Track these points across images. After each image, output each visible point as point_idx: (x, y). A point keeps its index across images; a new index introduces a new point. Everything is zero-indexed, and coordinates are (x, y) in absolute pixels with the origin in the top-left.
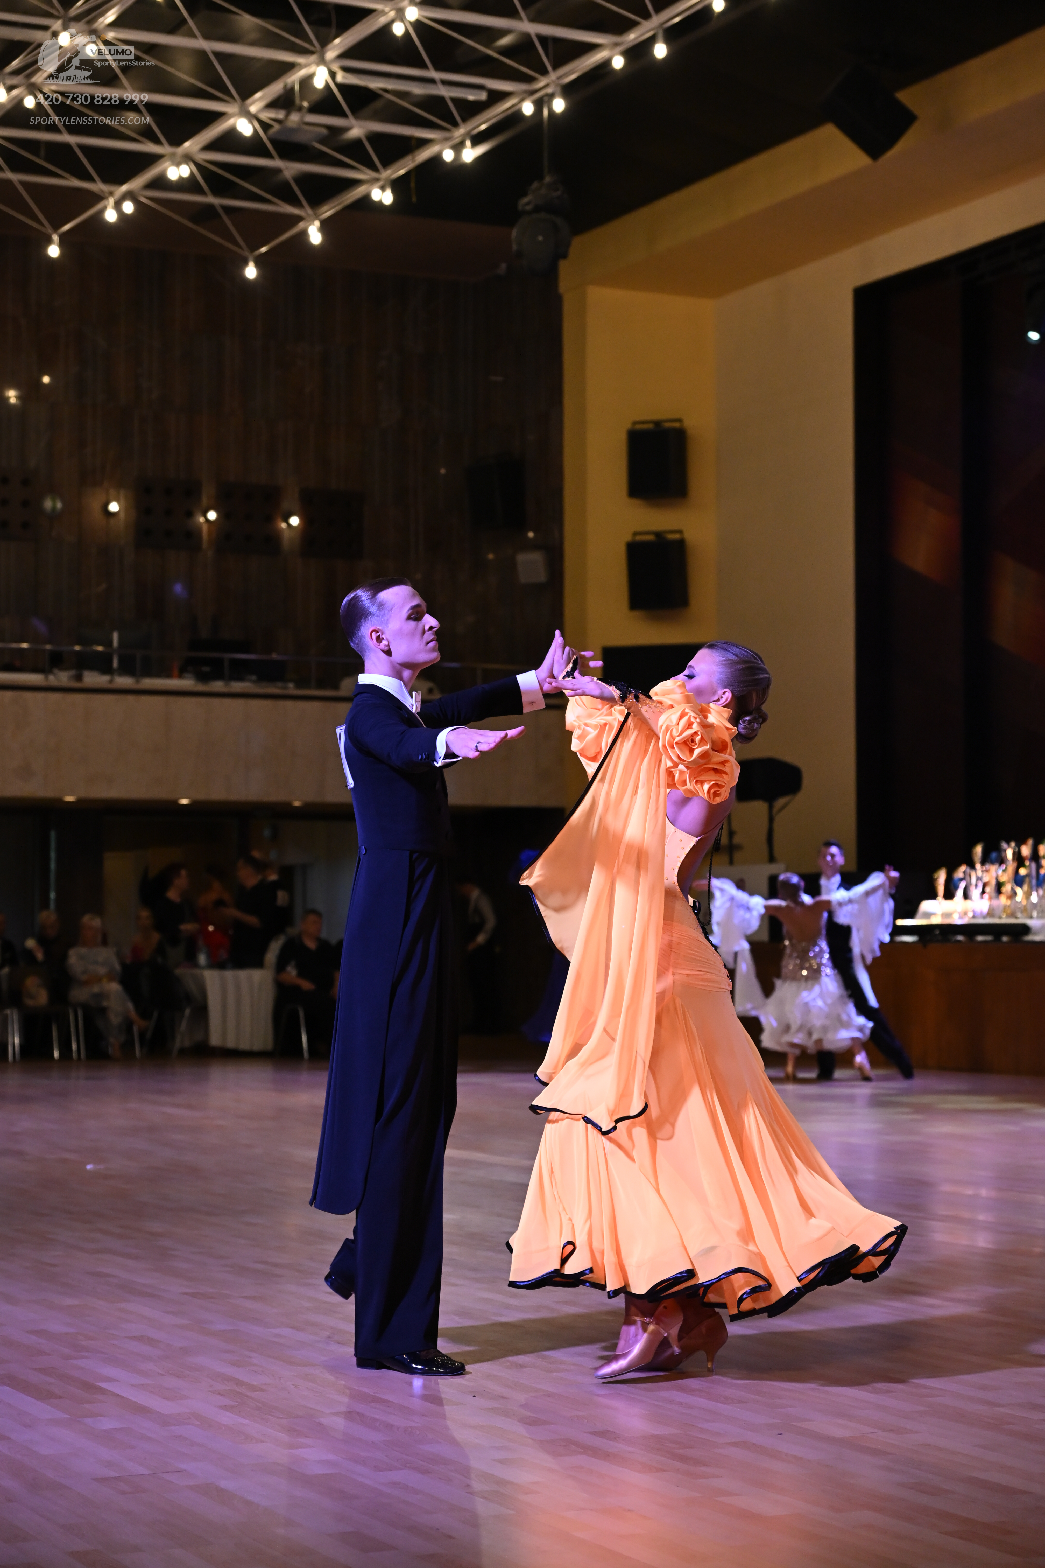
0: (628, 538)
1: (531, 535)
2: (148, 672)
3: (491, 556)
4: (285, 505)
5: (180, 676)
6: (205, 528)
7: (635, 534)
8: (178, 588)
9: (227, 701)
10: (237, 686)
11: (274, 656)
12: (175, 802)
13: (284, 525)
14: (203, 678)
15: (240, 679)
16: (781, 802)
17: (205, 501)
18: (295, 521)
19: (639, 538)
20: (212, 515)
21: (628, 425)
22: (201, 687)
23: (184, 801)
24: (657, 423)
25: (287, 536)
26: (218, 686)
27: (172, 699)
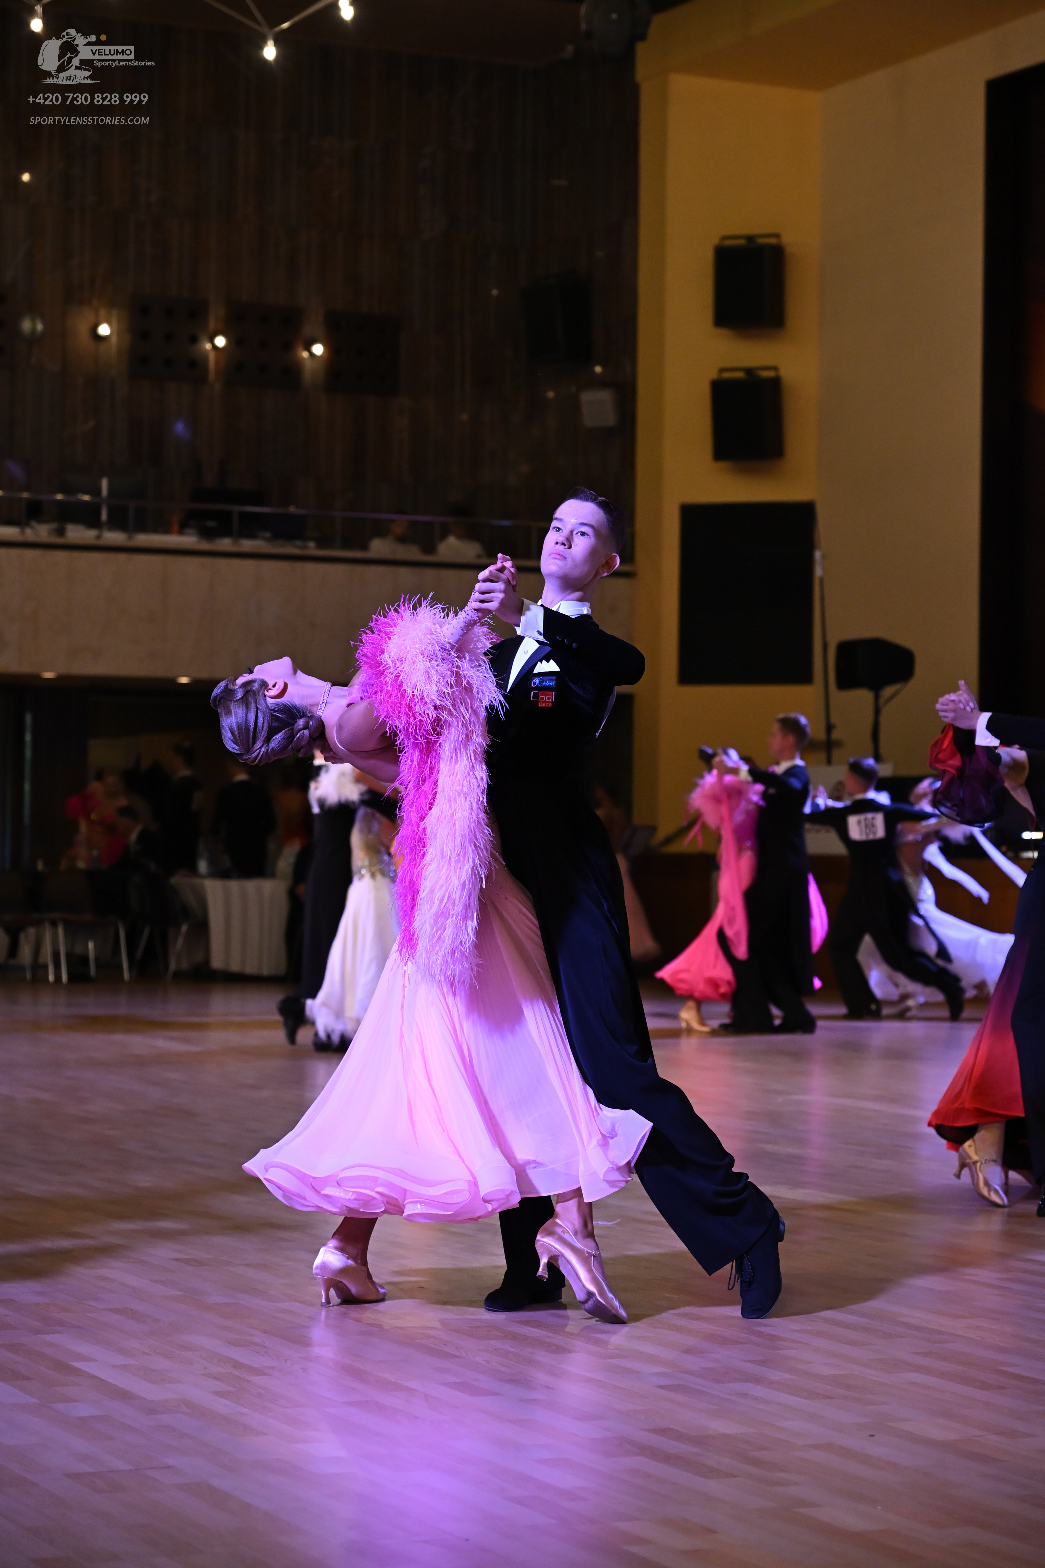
0: (713, 375)
1: (598, 369)
2: (142, 527)
3: (551, 394)
4: (308, 330)
5: (181, 532)
6: (212, 356)
7: (722, 370)
8: (180, 427)
9: (236, 563)
10: (248, 545)
11: (292, 509)
12: (173, 682)
13: (305, 354)
14: (207, 534)
15: (251, 536)
16: (888, 691)
17: (212, 324)
18: (318, 349)
19: (726, 375)
20: (220, 341)
21: (716, 241)
22: (205, 546)
23: (184, 680)
24: (750, 239)
25: (309, 367)
26: (225, 544)
27: (170, 559)
